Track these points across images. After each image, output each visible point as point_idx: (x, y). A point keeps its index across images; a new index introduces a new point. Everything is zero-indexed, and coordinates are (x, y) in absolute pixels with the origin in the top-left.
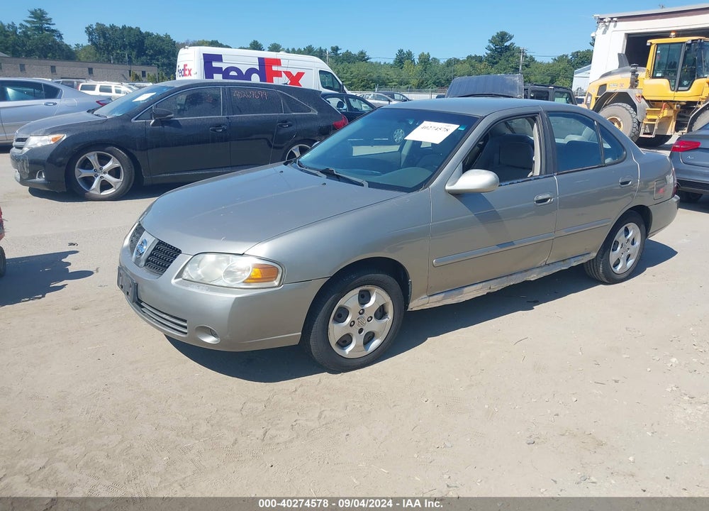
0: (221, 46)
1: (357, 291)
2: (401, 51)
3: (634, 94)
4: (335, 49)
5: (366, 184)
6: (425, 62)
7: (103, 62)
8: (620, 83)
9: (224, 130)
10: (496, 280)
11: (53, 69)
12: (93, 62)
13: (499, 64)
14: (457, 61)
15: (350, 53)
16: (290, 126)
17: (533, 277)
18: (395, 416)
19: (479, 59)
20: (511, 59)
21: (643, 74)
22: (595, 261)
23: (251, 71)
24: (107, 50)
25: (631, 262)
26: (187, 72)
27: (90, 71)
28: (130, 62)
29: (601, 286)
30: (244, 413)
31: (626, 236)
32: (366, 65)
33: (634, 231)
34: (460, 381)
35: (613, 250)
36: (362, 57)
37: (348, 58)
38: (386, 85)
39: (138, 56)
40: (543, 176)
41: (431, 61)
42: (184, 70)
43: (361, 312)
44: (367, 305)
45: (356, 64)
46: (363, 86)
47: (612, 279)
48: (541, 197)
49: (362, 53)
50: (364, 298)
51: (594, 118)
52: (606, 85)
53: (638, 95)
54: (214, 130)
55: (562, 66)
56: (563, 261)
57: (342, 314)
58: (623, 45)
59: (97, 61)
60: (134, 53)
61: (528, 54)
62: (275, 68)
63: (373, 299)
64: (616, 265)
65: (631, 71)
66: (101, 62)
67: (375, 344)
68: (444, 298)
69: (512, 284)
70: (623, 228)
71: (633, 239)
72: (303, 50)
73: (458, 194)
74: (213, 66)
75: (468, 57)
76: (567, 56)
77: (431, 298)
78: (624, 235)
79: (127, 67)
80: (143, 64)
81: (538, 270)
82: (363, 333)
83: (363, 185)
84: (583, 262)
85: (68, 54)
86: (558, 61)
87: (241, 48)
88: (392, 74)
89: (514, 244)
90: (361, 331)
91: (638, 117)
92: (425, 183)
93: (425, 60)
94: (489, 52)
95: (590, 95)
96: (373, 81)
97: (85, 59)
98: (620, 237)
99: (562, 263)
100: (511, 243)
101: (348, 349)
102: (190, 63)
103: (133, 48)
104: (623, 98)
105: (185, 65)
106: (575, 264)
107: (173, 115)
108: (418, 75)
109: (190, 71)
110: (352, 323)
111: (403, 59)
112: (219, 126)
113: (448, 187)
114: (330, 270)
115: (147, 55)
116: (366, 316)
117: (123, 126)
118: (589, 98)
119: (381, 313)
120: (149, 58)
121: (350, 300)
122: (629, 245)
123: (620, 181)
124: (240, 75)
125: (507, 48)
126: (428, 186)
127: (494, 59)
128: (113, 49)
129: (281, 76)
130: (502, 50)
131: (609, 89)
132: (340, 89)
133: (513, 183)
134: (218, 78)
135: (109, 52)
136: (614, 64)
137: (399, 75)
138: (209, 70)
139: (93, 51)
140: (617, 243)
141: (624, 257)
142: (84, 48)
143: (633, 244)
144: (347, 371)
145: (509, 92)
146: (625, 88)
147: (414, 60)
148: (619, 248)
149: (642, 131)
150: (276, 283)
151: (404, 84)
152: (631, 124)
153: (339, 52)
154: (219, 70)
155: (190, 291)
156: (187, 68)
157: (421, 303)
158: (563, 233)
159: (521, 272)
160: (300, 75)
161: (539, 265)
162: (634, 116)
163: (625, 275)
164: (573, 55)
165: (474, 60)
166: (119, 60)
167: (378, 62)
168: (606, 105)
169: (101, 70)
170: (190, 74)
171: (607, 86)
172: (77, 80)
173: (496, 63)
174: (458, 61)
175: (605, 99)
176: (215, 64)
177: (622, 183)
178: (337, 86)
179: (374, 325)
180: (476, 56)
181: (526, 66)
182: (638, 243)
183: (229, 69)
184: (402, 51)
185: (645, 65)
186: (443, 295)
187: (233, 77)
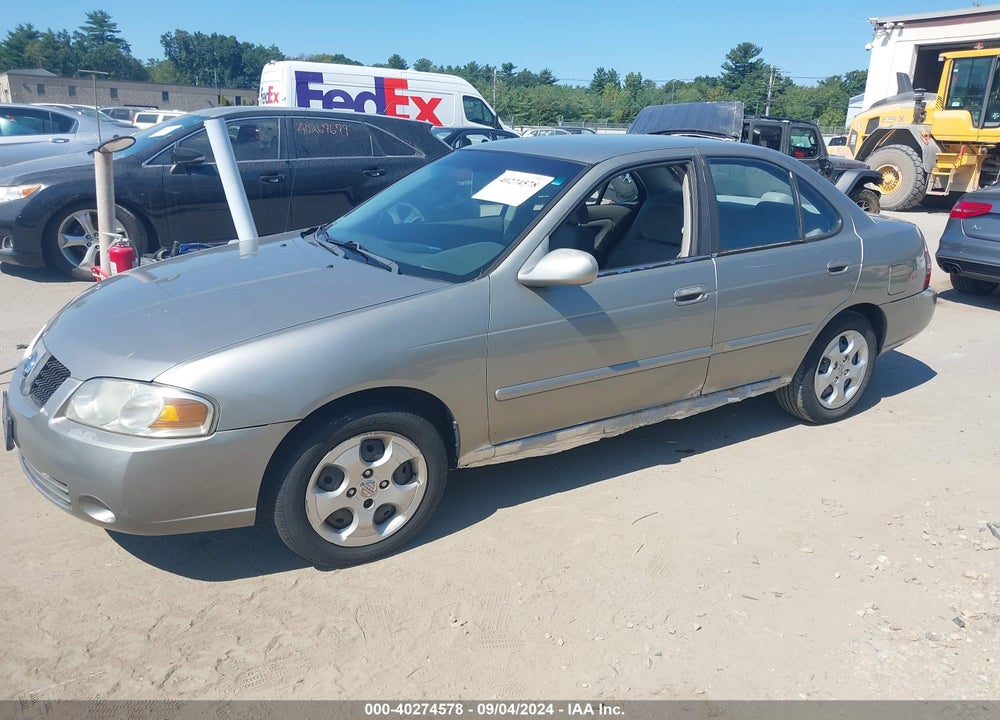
0: (348, 62)
1: (357, 441)
2: (600, 71)
3: (918, 131)
4: (509, 67)
5: (395, 267)
6: (635, 86)
7: (186, 84)
8: (898, 116)
9: (281, 180)
10: (613, 420)
11: (114, 92)
12: (172, 84)
13: (741, 89)
14: (680, 85)
15: (530, 72)
16: (382, 174)
17: (680, 414)
18: (393, 648)
19: (712, 82)
20: (758, 81)
21: (932, 103)
22: (790, 389)
23: (364, 96)
24: (191, 67)
25: (851, 391)
26: (273, 98)
27: (165, 96)
28: (221, 84)
29: (801, 427)
30: (153, 635)
31: (842, 351)
32: (551, 89)
33: (856, 342)
34: (522, 586)
35: (821, 372)
36: (546, 79)
37: (526, 79)
38: (578, 117)
39: (233, 76)
40: (692, 258)
41: (643, 84)
42: (269, 94)
43: (368, 473)
44: (377, 464)
45: (537, 88)
46: (545, 119)
47: (818, 417)
48: (685, 292)
49: (546, 72)
50: (371, 451)
51: (790, 168)
52: (878, 118)
53: (924, 133)
54: (267, 180)
55: (832, 92)
56: (732, 389)
57: (332, 478)
58: (912, 62)
59: (177, 82)
60: (228, 72)
61: (783, 75)
62: (398, 92)
63: (388, 454)
64: (826, 395)
65: (914, 99)
66: (183, 85)
67: (396, 523)
68: (522, 449)
69: (642, 425)
70: (837, 339)
71: (857, 354)
72: (463, 68)
73: (541, 288)
74: (310, 88)
75: (696, 79)
76: (839, 78)
77: (497, 448)
78: (838, 348)
79: (216, 91)
80: (239, 87)
81: (686, 404)
82: (373, 508)
83: (390, 270)
84: (768, 390)
85: (136, 73)
86: (827, 85)
87: (376, 66)
88: (588, 102)
89: (638, 365)
90: (368, 503)
91: (924, 165)
92: (484, 270)
93: (635, 83)
94: (727, 72)
95: (854, 132)
96: (560, 112)
97: (162, 80)
98: (832, 351)
99: (730, 393)
100: (634, 363)
101: (345, 534)
102: (277, 85)
103: (225, 64)
104: (903, 137)
105: (271, 88)
106: (753, 394)
107: (203, 158)
108: (624, 103)
109: (276, 96)
110: (352, 492)
111: (603, 81)
112: (274, 174)
113: (521, 276)
114: (300, 408)
115: (245, 74)
116: (376, 479)
117: (129, 174)
118: (854, 137)
119: (405, 474)
120: (247, 78)
121: (345, 454)
122: (849, 364)
123: (828, 266)
124: (348, 102)
125: (753, 66)
126: (487, 274)
127: (734, 81)
128: (198, 66)
129: (407, 104)
130: (745, 67)
131: (882, 125)
132: (494, 122)
133: (638, 270)
134: (316, 105)
135: (194, 71)
136: (892, 89)
137: (598, 104)
138: (304, 94)
139: (171, 69)
140: (827, 363)
141: (840, 382)
142: (161, 64)
143: (856, 361)
144: (345, 567)
145: (721, 128)
146: (906, 122)
147: (619, 83)
148: (830, 369)
149: (930, 186)
150: (203, 430)
151: (603, 116)
152: (914, 175)
153: (513, 71)
154: (317, 95)
155: (71, 440)
156: (272, 91)
157: (480, 458)
158: (727, 347)
159: (658, 407)
160: (435, 102)
161: (689, 395)
162: (918, 163)
163: (843, 411)
164: (848, 76)
165: (705, 84)
166: (207, 81)
167: (569, 85)
168: (878, 147)
169: (179, 95)
170: (276, 100)
171: (881, 119)
172: (134, 108)
173: (737, 87)
174: (682, 84)
175: (877, 138)
176: (313, 86)
177: (833, 270)
178: (488, 119)
179: (393, 494)
180: (707, 77)
181: (779, 91)
182: (863, 361)
183: (332, 94)
184: (602, 70)
185: (935, 90)
186: (520, 443)
187: (339, 105)
